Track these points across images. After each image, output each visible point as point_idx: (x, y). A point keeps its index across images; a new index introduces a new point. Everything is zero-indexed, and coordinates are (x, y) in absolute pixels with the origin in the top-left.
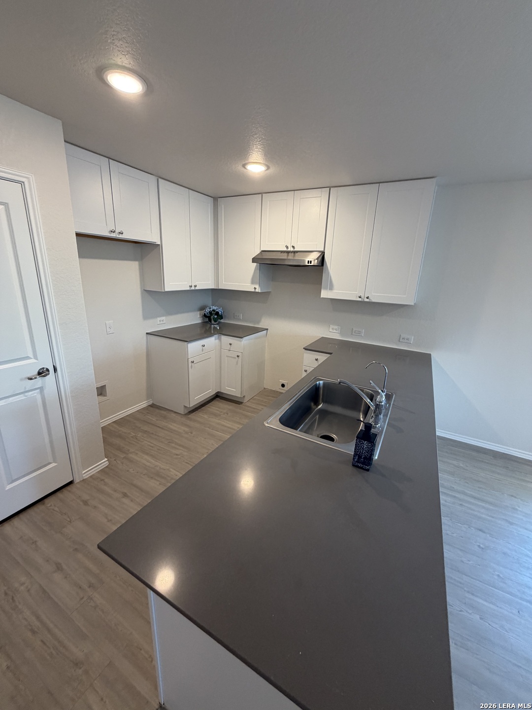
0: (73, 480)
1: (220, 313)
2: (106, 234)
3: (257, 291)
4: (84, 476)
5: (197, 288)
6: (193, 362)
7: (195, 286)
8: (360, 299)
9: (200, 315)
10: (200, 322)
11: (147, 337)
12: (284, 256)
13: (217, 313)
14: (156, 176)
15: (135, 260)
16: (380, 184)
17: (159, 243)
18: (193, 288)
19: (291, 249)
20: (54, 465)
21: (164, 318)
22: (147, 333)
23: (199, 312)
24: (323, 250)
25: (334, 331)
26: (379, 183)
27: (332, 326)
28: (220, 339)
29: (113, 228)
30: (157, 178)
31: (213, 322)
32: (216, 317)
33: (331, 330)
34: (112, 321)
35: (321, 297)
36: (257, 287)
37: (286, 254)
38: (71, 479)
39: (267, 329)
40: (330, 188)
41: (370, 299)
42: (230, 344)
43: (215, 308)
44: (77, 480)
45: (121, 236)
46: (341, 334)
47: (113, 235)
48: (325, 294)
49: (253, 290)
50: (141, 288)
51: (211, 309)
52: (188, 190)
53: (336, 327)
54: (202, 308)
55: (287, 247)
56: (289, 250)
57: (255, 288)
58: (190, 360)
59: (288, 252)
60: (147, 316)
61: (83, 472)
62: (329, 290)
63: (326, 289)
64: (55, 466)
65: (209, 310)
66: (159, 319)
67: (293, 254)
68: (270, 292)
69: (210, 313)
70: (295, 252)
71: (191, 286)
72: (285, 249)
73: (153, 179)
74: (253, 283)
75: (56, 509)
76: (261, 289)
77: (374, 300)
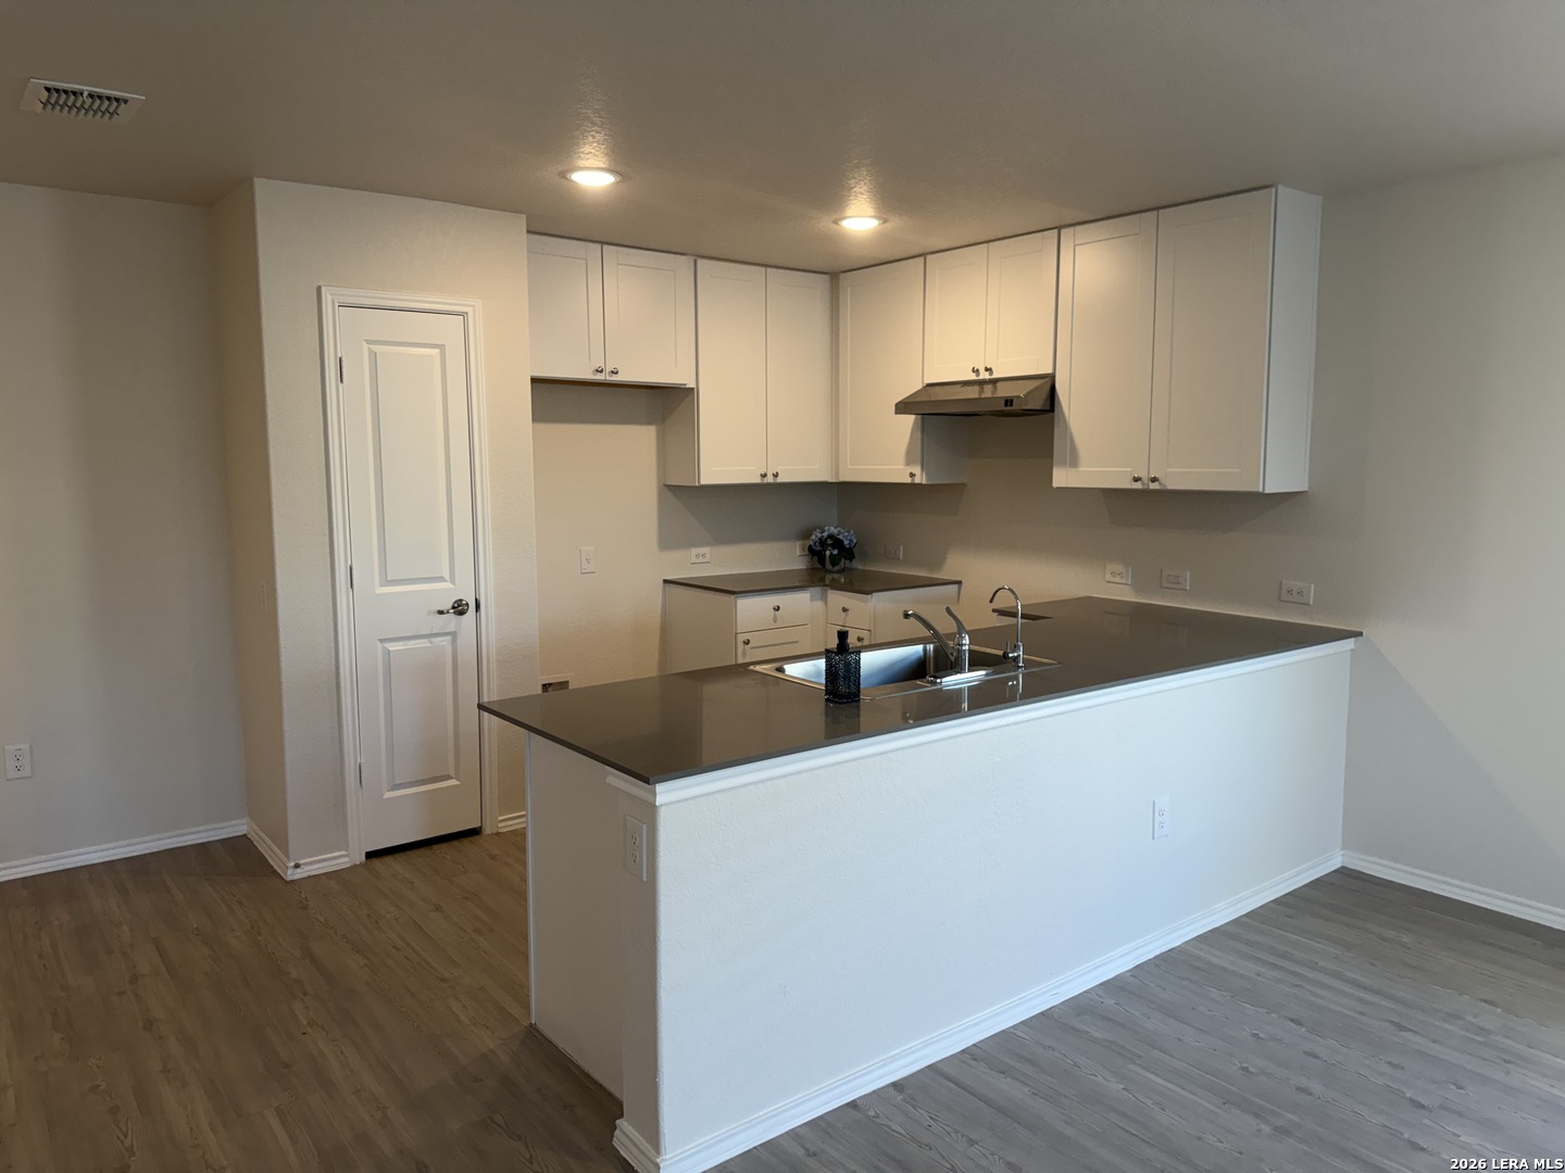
0: (481, 827)
1: (846, 542)
2: (588, 375)
3: (917, 480)
4: (500, 825)
5: (779, 480)
6: (747, 642)
7: (776, 475)
8: (1138, 486)
9: (803, 549)
10: (805, 567)
11: (664, 591)
12: (973, 393)
13: (838, 543)
14: (692, 255)
15: (648, 423)
16: (1161, 211)
17: (692, 385)
18: (770, 479)
19: (984, 375)
20: (453, 782)
21: (706, 550)
22: (665, 581)
23: (798, 543)
24: (1050, 371)
25: (1118, 579)
26: (1158, 209)
27: (1111, 567)
28: (824, 599)
29: (600, 364)
30: (692, 259)
31: (829, 566)
32: (836, 552)
33: (1108, 577)
34: (593, 548)
35: (1055, 485)
36: (917, 470)
37: (976, 388)
38: (477, 825)
39: (959, 583)
40: (1059, 228)
41: (1160, 484)
42: (845, 610)
43: (833, 530)
44: (487, 830)
45: (614, 378)
46: (1137, 586)
47: (600, 377)
48: (1061, 478)
49: (909, 480)
50: (659, 480)
51: (825, 534)
52: (763, 269)
53: (1120, 568)
54: (806, 535)
55: (976, 371)
56: (981, 377)
57: (912, 475)
58: (741, 638)
59: (981, 383)
60: (668, 541)
61: (500, 818)
62: (1071, 467)
63: (1063, 464)
64: (455, 786)
65: (819, 535)
66: (695, 551)
67: (990, 386)
68: (964, 484)
69: (822, 542)
70: (994, 382)
71: (764, 476)
72: (973, 377)
73: (684, 263)
74: (908, 462)
75: (448, 857)
76: (928, 479)
77: (1171, 486)
